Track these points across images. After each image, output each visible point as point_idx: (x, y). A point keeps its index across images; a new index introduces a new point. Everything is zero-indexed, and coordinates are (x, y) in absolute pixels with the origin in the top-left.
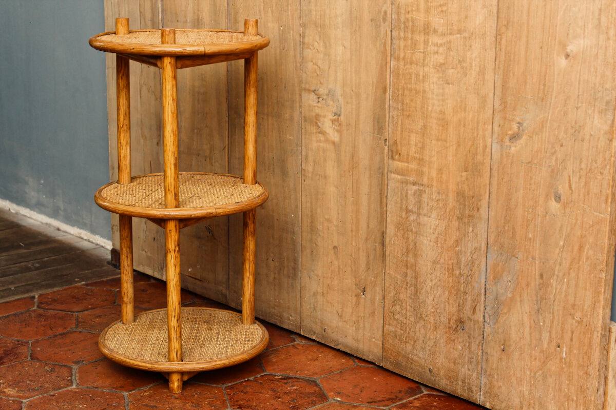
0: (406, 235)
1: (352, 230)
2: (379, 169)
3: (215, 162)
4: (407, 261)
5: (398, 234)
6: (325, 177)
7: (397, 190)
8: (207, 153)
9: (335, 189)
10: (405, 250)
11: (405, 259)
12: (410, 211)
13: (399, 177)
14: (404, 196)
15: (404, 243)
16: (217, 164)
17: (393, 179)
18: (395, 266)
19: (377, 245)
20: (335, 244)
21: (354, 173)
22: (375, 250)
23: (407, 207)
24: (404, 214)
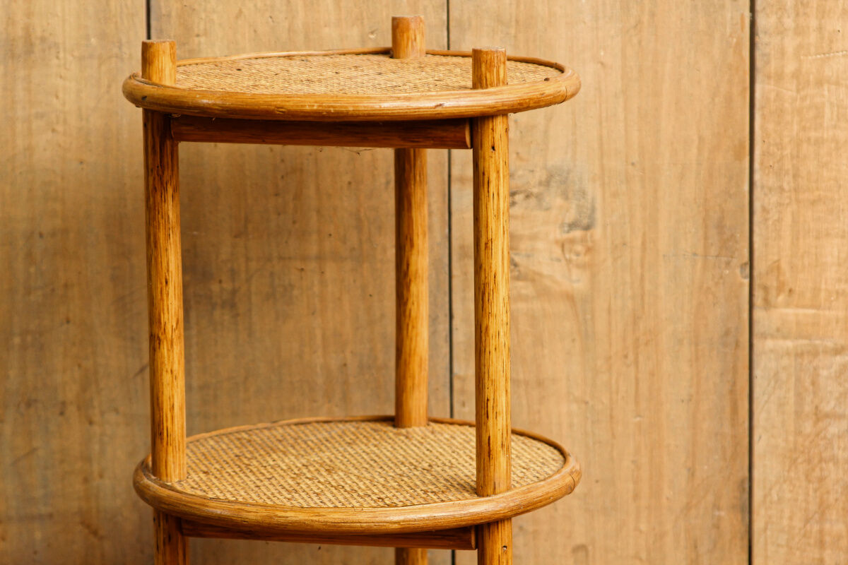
0: (817, 473)
1: (636, 496)
2: (727, 333)
3: (102, 413)
4: (821, 532)
5: (792, 474)
6: (540, 383)
7: (783, 376)
8: (71, 393)
9: (574, 407)
10: (813, 507)
11: (816, 528)
12: (827, 416)
13: (789, 344)
14: (807, 383)
15: (811, 492)
16: (112, 417)
17: (772, 351)
18: (783, 551)
19: (723, 513)
20: (580, 540)
21: (641, 358)
22: (717, 527)
23: (817, 407)
24: (808, 427)
